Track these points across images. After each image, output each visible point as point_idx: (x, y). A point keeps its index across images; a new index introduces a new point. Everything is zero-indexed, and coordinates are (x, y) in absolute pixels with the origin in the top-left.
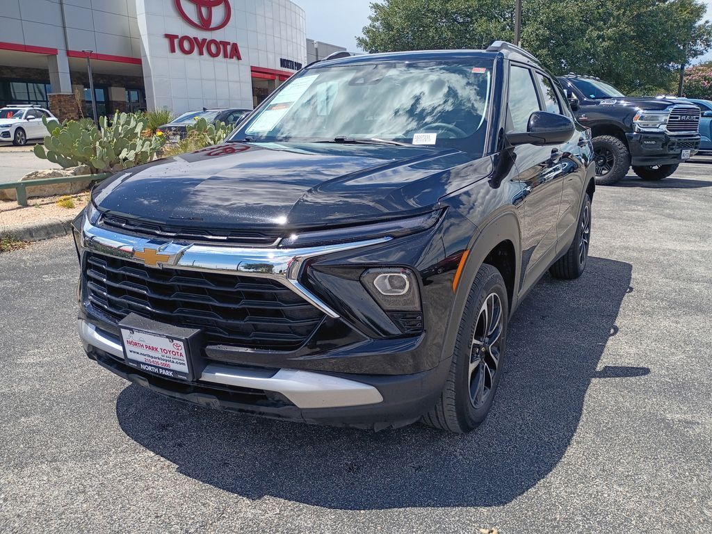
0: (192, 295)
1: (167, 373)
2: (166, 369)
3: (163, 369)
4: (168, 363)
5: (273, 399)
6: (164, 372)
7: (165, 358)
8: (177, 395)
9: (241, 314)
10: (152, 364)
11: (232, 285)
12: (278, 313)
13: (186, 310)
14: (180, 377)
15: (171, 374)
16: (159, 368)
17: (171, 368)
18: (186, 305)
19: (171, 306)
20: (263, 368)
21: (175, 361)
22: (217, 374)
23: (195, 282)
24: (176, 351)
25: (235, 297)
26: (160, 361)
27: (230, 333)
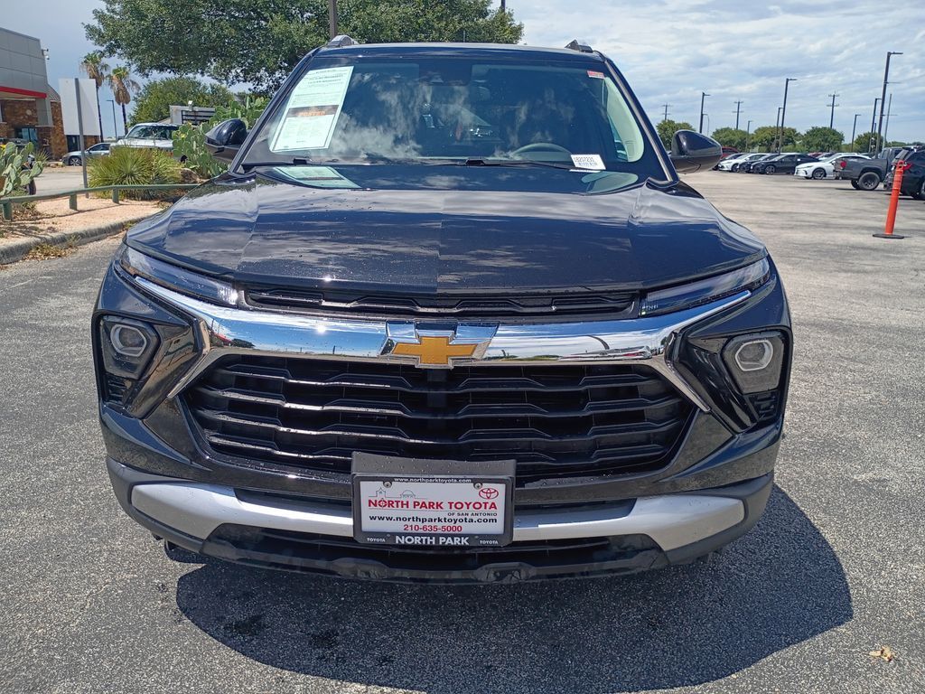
0: (497, 406)
1: (457, 541)
2: (453, 536)
3: (446, 536)
4: (458, 524)
5: (619, 547)
6: (449, 541)
7: (455, 517)
8: (456, 575)
9: (580, 426)
10: (421, 531)
11: (575, 382)
12: (639, 416)
13: (481, 431)
14: (484, 542)
15: (464, 541)
16: (437, 536)
17: (463, 532)
18: (480, 423)
19: (456, 428)
20: (604, 502)
21: (475, 518)
22: (540, 526)
23: (509, 385)
24: (482, 501)
25: (576, 400)
26: (439, 525)
27: (559, 457)
